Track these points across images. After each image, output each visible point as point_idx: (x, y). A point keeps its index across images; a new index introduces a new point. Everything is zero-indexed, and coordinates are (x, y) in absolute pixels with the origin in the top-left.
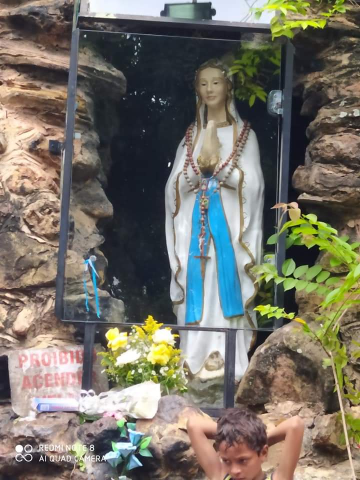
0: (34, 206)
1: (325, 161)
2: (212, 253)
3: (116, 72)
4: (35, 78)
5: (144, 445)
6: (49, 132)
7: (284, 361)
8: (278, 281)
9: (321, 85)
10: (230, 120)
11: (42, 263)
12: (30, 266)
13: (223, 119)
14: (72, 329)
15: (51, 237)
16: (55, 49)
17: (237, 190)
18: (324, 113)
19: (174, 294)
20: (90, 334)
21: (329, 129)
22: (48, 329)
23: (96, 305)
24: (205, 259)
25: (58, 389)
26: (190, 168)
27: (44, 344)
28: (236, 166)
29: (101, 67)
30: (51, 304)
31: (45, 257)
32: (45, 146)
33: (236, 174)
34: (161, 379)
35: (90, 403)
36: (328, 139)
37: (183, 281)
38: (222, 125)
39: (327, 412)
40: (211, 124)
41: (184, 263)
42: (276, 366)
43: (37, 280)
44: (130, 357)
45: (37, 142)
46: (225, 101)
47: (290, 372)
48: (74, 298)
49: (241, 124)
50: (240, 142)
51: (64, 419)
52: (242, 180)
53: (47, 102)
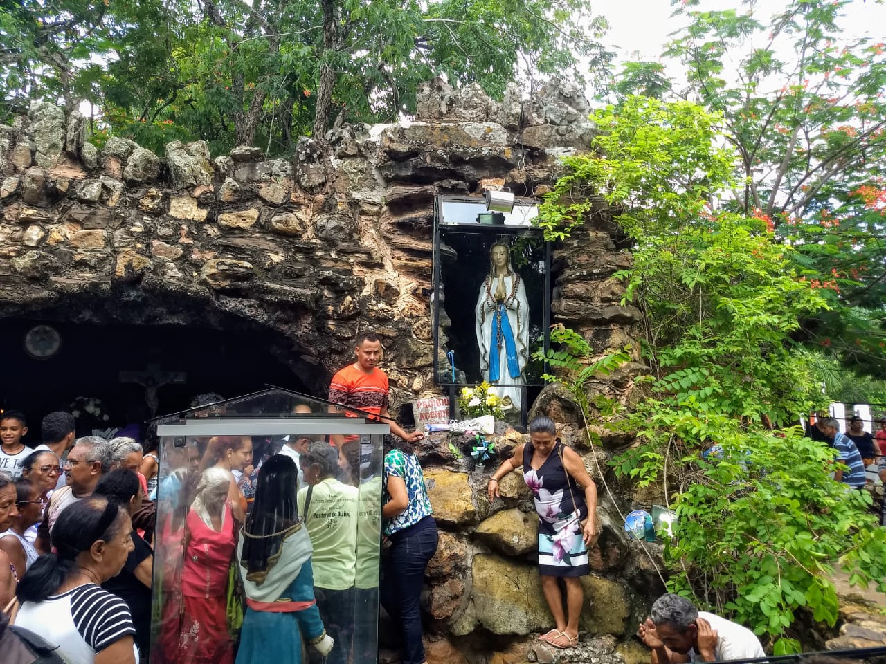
0: (418, 324)
1: (568, 298)
2: (504, 344)
3: (453, 251)
4: (412, 255)
5: (491, 448)
6: (421, 284)
7: (555, 402)
8: (546, 360)
9: (564, 258)
10: (509, 273)
11: (425, 354)
12: (419, 356)
13: (506, 273)
14: (441, 388)
15: (428, 340)
16: (422, 240)
17: (516, 311)
18: (568, 273)
19: (482, 365)
20: (452, 390)
21: (570, 281)
22: (429, 388)
23: (453, 375)
24: (500, 347)
25: (437, 419)
26: (490, 300)
27: (429, 397)
28: (515, 298)
29: (446, 249)
30: (430, 375)
31: (426, 351)
32: (420, 291)
33: (515, 302)
34: (493, 413)
35: (456, 426)
36: (570, 286)
37: (487, 359)
38: (505, 276)
39: (580, 428)
40: (501, 276)
41: (488, 349)
42: (551, 405)
43: (423, 363)
44: (476, 402)
45: (416, 290)
46: (506, 264)
47: (558, 408)
48: (442, 371)
49: (515, 275)
50: (515, 286)
51: (444, 435)
52: (518, 306)
53: (420, 268)
